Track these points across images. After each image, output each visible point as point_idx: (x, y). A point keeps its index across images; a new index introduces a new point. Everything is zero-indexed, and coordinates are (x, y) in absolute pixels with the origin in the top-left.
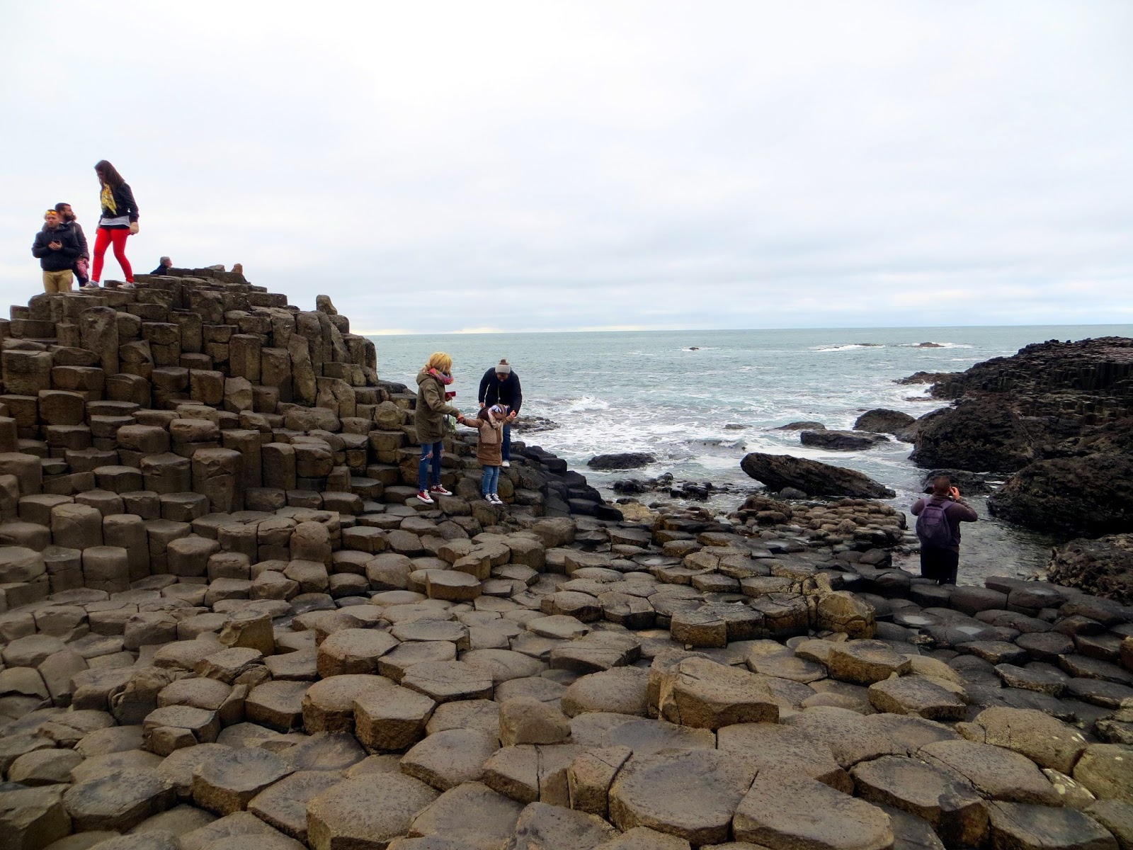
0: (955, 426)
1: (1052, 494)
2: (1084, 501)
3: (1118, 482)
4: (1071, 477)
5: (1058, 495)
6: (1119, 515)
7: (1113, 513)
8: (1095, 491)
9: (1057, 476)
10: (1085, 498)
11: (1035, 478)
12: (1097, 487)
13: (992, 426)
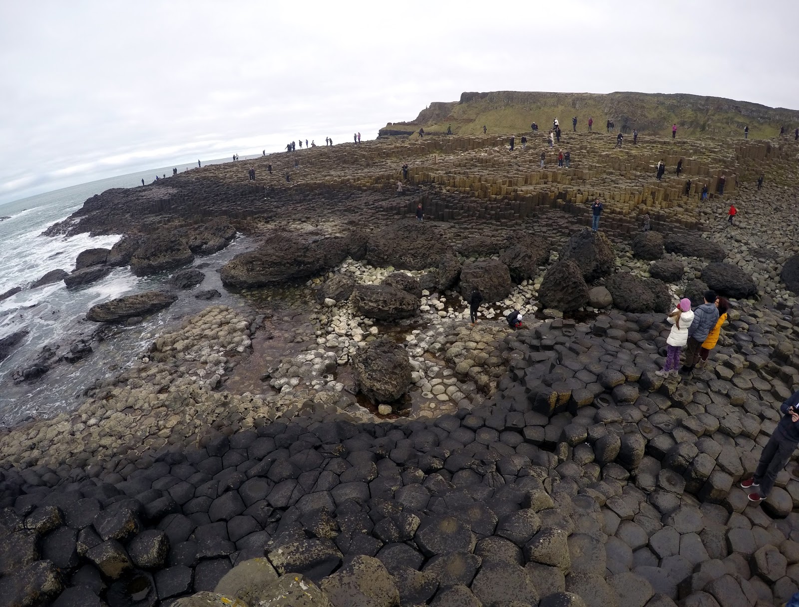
0: (155, 248)
1: (267, 268)
2: (284, 266)
3: (296, 254)
4: (274, 257)
5: (271, 267)
6: (302, 268)
7: (299, 268)
8: (289, 261)
9: (268, 259)
10: (284, 265)
11: (254, 263)
12: (289, 259)
13: (172, 242)
